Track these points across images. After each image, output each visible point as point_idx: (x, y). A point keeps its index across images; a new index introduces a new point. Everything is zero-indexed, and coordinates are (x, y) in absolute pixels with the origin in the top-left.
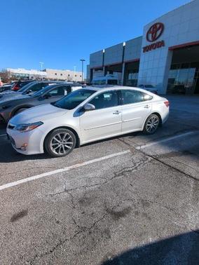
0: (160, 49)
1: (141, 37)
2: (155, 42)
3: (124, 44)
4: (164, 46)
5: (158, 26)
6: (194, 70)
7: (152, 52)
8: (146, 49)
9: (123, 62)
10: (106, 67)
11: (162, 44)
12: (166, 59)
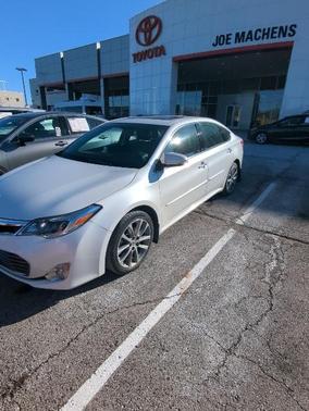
0: (159, 58)
1: (128, 35)
2: (151, 47)
3: (98, 46)
4: (164, 54)
5: (153, 21)
6: (200, 93)
7: (148, 63)
8: (139, 57)
9: (100, 77)
10: (70, 84)
11: (161, 51)
12: (170, 75)
